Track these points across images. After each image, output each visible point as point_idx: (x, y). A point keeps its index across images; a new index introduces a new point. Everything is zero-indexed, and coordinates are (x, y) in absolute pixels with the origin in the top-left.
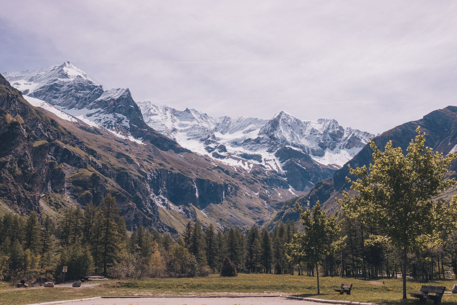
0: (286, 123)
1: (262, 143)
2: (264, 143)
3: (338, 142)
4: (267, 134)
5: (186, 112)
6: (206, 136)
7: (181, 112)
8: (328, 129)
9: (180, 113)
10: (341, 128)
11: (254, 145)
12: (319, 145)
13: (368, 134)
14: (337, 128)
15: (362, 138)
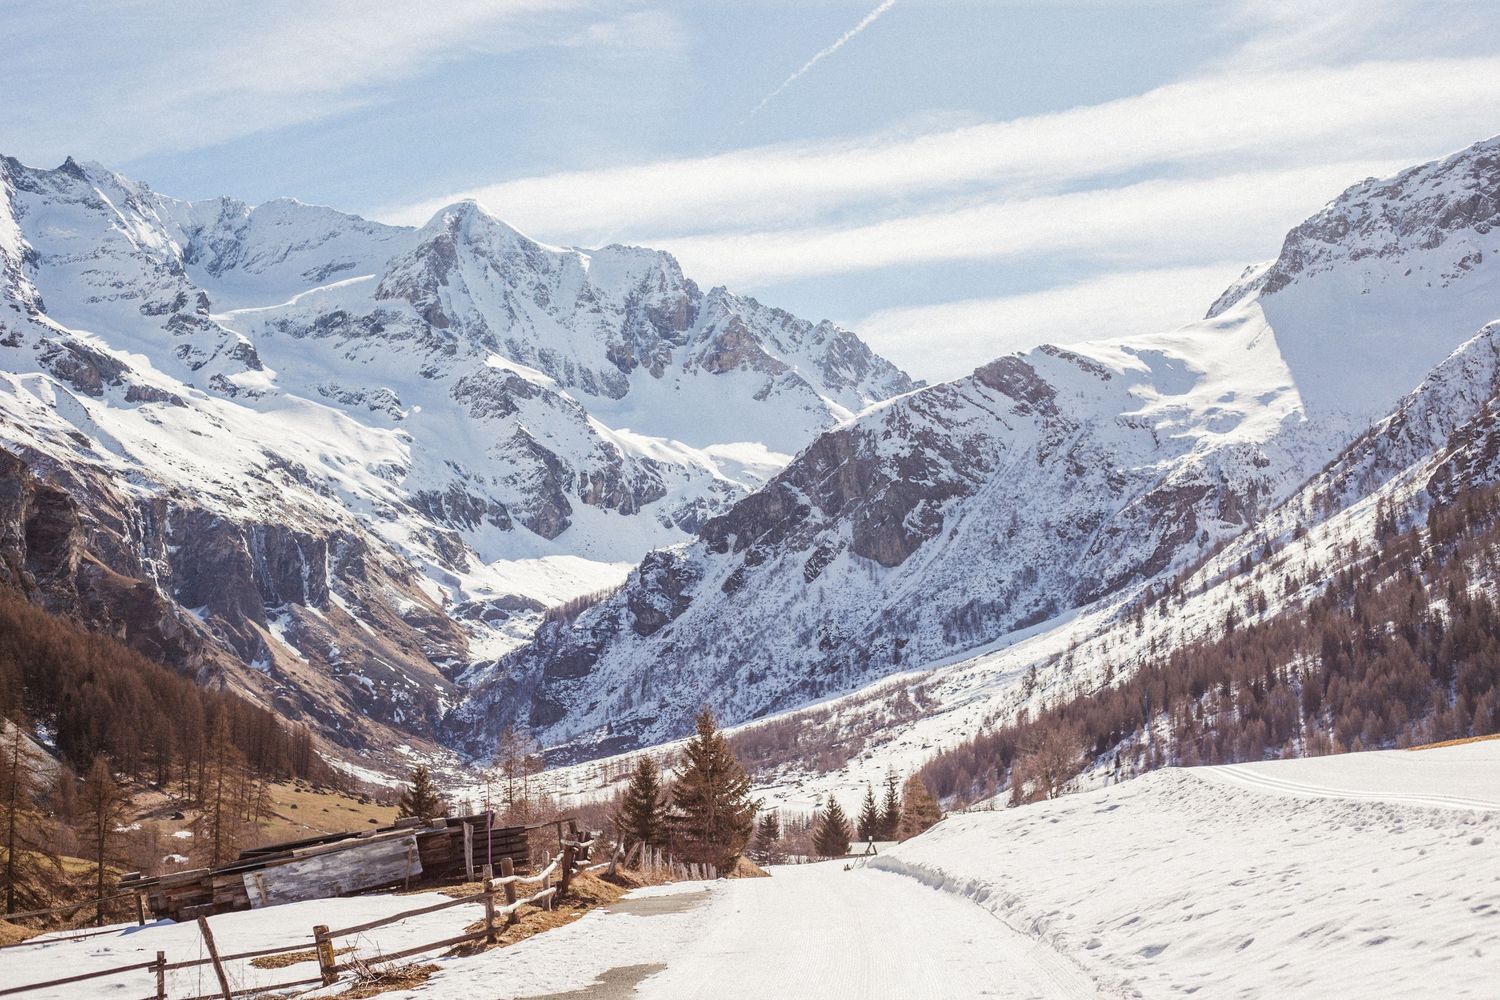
0: (483, 254)
1: (394, 337)
2: (400, 336)
3: (678, 343)
4: (413, 297)
5: (65, 176)
6: (169, 296)
7: (41, 174)
8: (644, 288)
9: (40, 178)
10: (690, 287)
11: (361, 340)
12: (610, 357)
13: (789, 318)
14: (676, 288)
15: (766, 331)
